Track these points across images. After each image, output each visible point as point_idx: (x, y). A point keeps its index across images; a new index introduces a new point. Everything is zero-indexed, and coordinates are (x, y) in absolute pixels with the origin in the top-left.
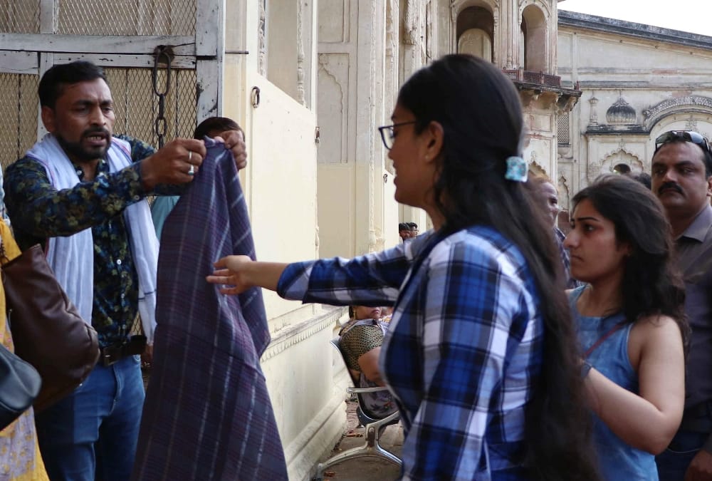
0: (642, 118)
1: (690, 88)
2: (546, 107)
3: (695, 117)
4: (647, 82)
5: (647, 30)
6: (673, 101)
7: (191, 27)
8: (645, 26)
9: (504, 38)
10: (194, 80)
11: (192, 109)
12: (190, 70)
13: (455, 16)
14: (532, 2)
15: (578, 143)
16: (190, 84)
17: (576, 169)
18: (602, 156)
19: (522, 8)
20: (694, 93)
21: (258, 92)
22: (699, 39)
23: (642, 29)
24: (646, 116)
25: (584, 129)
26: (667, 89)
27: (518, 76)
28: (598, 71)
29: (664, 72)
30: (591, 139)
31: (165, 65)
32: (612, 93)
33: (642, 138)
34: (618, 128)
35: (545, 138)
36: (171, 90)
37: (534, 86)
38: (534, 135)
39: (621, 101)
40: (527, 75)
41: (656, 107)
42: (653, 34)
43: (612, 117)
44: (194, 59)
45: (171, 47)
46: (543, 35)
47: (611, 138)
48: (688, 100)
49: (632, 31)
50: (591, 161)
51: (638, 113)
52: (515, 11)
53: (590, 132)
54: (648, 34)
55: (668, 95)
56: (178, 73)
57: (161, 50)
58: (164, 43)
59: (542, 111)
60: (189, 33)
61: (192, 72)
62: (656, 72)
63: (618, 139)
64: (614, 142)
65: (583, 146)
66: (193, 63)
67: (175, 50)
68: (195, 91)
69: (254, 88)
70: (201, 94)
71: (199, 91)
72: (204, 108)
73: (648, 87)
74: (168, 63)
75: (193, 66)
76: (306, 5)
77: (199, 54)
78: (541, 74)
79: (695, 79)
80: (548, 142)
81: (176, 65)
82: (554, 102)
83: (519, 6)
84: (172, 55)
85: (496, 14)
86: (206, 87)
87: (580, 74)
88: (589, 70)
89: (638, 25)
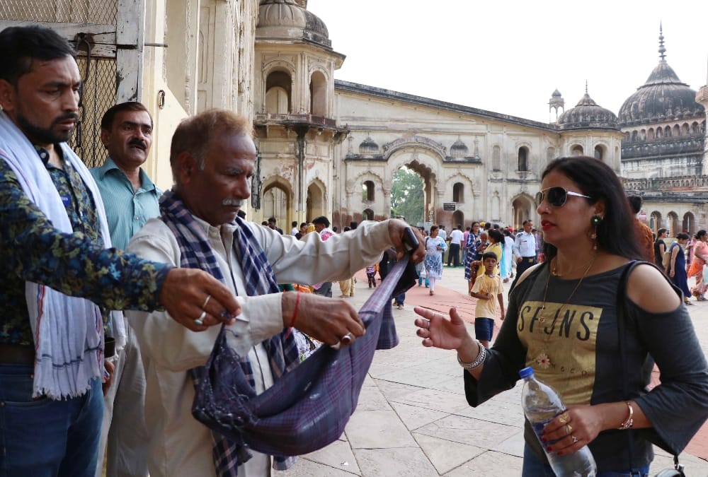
0: (383, 150)
1: (415, 132)
2: (325, 140)
3: (417, 150)
4: (387, 127)
5: (387, 93)
6: (403, 140)
7: (112, 16)
8: (385, 90)
9: (299, 93)
10: (114, 68)
11: (111, 98)
12: (110, 58)
13: (265, 77)
14: (317, 69)
15: (340, 166)
16: (109, 72)
17: (338, 184)
18: (356, 175)
19: (311, 72)
20: (417, 135)
21: (163, 95)
22: (420, 99)
23: (384, 92)
24: (385, 150)
25: (344, 157)
26: (400, 132)
27: (308, 118)
28: (354, 119)
29: (397, 121)
30: (349, 164)
31: (85, 53)
32: (363, 134)
33: (383, 164)
34: (367, 157)
35: (325, 161)
36: (89, 79)
37: (320, 125)
38: (317, 159)
39: (369, 139)
40: (314, 118)
41: (392, 143)
42: (391, 95)
43: (363, 150)
44: (115, 47)
45: (91, 35)
46: (324, 91)
47: (362, 164)
48: (413, 139)
49: (377, 93)
50: (348, 179)
51: (380, 146)
52: (306, 75)
53: (348, 159)
54: (388, 95)
55: (400, 136)
56: (97, 62)
57: (81, 38)
58: (85, 30)
59: (323, 143)
60: (110, 21)
61: (112, 62)
62: (392, 120)
63: (367, 164)
64: (364, 166)
65: (343, 169)
66: (114, 52)
67: (95, 38)
68: (114, 79)
69: (161, 91)
70: (121, 83)
71: (119, 79)
72: (123, 97)
73: (387, 130)
74: (88, 51)
75: (114, 55)
76: (192, 36)
77: (120, 42)
78: (323, 118)
79: (418, 125)
80: (326, 164)
81: (96, 53)
82: (331, 137)
83: (309, 71)
84: (93, 43)
85: (293, 77)
86: (126, 77)
87: (342, 120)
88: (348, 118)
89: (381, 89)
